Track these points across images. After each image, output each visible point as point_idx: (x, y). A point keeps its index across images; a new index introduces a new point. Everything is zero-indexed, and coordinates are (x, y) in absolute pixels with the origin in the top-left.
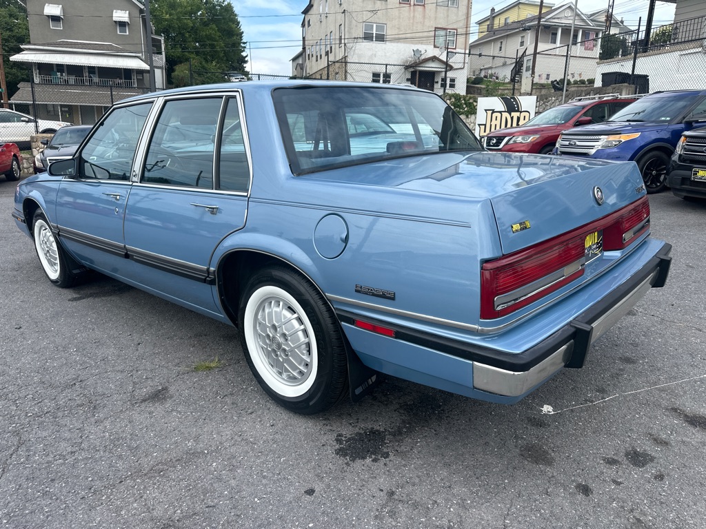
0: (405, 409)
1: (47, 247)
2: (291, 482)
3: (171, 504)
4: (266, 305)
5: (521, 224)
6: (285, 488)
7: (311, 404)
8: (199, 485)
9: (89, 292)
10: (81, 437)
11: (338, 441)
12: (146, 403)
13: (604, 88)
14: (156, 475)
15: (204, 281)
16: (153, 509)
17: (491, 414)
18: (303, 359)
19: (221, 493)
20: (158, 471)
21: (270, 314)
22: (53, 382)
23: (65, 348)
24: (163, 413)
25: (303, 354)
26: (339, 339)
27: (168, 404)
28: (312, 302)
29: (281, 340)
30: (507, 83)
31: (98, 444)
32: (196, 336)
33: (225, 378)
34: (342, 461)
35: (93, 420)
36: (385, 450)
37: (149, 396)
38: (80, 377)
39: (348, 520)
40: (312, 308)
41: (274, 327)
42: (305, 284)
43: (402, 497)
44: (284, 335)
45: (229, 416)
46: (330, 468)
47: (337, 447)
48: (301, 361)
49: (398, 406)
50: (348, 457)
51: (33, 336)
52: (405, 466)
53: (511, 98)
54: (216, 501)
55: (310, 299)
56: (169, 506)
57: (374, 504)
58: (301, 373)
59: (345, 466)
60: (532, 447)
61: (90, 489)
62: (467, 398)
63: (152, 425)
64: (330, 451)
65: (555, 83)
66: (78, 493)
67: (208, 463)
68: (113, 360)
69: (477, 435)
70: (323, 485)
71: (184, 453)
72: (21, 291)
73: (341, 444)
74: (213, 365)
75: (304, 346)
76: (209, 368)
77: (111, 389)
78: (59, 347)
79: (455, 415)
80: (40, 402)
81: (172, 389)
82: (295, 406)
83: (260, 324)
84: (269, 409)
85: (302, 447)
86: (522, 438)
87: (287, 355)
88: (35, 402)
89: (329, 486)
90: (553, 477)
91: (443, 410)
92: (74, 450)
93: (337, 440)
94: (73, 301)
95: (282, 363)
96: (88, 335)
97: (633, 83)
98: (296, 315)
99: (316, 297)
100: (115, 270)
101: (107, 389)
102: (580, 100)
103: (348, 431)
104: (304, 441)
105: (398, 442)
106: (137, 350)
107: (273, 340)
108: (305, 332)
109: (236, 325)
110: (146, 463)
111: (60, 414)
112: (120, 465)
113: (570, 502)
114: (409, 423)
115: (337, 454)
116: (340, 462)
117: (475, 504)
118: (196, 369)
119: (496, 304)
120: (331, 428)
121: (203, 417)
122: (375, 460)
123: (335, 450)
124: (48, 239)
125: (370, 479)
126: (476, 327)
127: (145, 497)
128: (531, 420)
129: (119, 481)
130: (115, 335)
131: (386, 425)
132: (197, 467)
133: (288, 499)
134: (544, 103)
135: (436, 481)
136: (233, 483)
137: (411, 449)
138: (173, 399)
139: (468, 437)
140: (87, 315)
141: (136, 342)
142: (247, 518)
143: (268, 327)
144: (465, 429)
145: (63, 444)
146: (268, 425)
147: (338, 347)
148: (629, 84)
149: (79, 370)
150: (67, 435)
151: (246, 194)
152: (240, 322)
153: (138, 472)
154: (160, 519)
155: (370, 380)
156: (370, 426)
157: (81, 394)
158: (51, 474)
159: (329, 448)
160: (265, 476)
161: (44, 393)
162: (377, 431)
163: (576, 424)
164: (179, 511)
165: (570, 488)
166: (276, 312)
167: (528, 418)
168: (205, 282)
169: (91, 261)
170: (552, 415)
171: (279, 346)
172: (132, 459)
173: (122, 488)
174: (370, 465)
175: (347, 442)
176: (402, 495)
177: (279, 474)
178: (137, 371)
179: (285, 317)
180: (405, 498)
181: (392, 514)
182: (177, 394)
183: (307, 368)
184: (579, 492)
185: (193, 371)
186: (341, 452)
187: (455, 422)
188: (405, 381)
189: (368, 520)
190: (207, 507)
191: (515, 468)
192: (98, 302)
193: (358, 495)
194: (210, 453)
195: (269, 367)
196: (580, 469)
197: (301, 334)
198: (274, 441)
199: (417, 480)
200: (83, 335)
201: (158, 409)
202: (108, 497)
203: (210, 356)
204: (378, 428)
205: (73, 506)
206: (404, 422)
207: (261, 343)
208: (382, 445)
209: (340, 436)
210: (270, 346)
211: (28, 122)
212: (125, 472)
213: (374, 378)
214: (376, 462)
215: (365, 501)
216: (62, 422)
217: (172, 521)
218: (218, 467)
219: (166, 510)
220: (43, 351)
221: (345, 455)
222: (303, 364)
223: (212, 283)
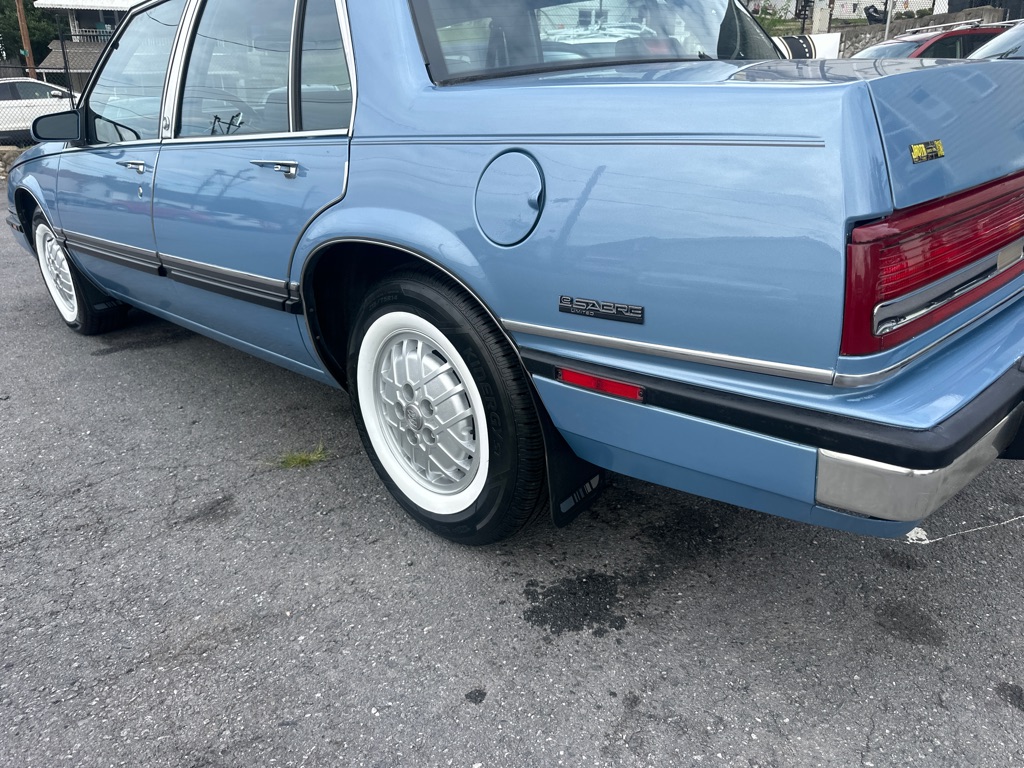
0: (650, 536)
1: (56, 269)
2: (441, 675)
3: (215, 717)
4: (394, 348)
5: (926, 144)
6: (429, 686)
7: (479, 527)
8: (270, 680)
9: (125, 340)
10: (73, 584)
11: (530, 594)
12: (194, 522)
13: (953, 15)
14: (194, 658)
15: (283, 307)
16: (180, 728)
17: (811, 543)
18: (461, 448)
19: (309, 697)
20: (199, 651)
21: (401, 365)
22: (43, 486)
23: (72, 431)
24: (220, 541)
25: (462, 438)
26: (528, 409)
27: (231, 526)
28: (476, 339)
29: (421, 412)
30: (789, 21)
31: (100, 597)
32: (289, 409)
33: (334, 481)
34: (536, 634)
35: (98, 553)
36: (617, 613)
37: (200, 511)
38: (89, 478)
39: (550, 756)
40: (476, 350)
41: (409, 389)
42: (463, 305)
43: (655, 708)
44: (427, 403)
45: (335, 547)
46: (514, 648)
47: (528, 605)
48: (458, 450)
49: (637, 530)
50: (547, 627)
51: (25, 411)
52: (656, 644)
53: (800, 38)
54: (298, 712)
55: (472, 333)
56: (211, 722)
57: (600, 723)
58: (460, 471)
59: (542, 642)
60: (898, 608)
61: (73, 684)
62: (764, 516)
63: (200, 564)
64: (513, 615)
65: (872, 10)
66: (50, 693)
67: (290, 635)
68: (148, 449)
69: (789, 585)
70: (502, 683)
71: (248, 617)
72: (21, 341)
73: (535, 599)
74: (313, 457)
75: (463, 423)
76: (307, 463)
77: (137, 498)
78: (64, 429)
79: (744, 546)
80: (15, 522)
81: (240, 499)
82: (453, 530)
83: (384, 384)
84: (406, 534)
85: (463, 605)
86: (876, 590)
87: (433, 440)
88: (8, 522)
89: (512, 684)
90: (947, 668)
91: (721, 537)
92: (58, 608)
93: (527, 592)
94: (98, 355)
95: (426, 454)
96: (114, 408)
97: (1000, 6)
98: (447, 366)
99: (484, 329)
100: (165, 305)
101: (131, 498)
102: (914, 33)
103: (547, 576)
104: (467, 593)
105: (642, 597)
106: (190, 432)
107: (406, 412)
108: (465, 396)
109: (345, 386)
110: (179, 634)
111: (45, 543)
112: (132, 637)
113: (991, 723)
114: (660, 562)
115: (528, 619)
116: (534, 636)
117: (799, 724)
118: (285, 464)
119: (876, 321)
120: (516, 569)
121: (290, 549)
122: (599, 633)
123: (525, 612)
124: (56, 256)
125: (590, 671)
126: (829, 373)
127: (168, 702)
128: (888, 555)
129: (127, 668)
130: (157, 409)
131: (616, 564)
132: (269, 643)
133: (434, 709)
134: (852, 45)
135: (719, 677)
136: (333, 675)
137: (667, 612)
138: (239, 516)
139: (772, 589)
140: (117, 376)
141: (189, 420)
142: (355, 747)
143: (398, 389)
144: (765, 573)
145: (40, 598)
146: (403, 563)
147: (525, 424)
148: (994, 6)
149: (90, 466)
150: (50, 581)
151: (344, 132)
152: (350, 381)
153: (162, 653)
154: (192, 749)
155: (587, 485)
156: (588, 567)
157: (86, 507)
158: (9, 654)
159: (513, 607)
160: (393, 662)
161: (26, 506)
162: (601, 575)
163: (976, 563)
164: (228, 732)
165: (986, 693)
166: (410, 361)
167: (881, 551)
168: (284, 310)
169: (125, 291)
170: (927, 545)
171: (419, 423)
172: (156, 627)
173: (131, 683)
174: (590, 643)
175: (545, 595)
176: (654, 704)
177: (420, 658)
178: (185, 467)
179: (428, 370)
180: (659, 712)
181: (638, 745)
182: (248, 507)
183: (470, 463)
184: (1006, 701)
185: (278, 468)
186: (535, 616)
187: (746, 559)
188: (648, 484)
189: (588, 757)
190: (280, 725)
191: (870, 650)
192: (136, 357)
193: (569, 704)
194: (295, 616)
195: (403, 461)
196: (998, 652)
197: (456, 401)
198: (414, 594)
199: (681, 675)
200: (106, 409)
201: (212, 534)
202: (102, 701)
203: (311, 442)
204: (603, 570)
205: (36, 719)
206: (650, 559)
207: (388, 419)
208: (610, 603)
209: (533, 585)
210: (404, 423)
211: (61, 97)
212: (139, 652)
213: (595, 481)
214: (601, 635)
215: (582, 717)
216: (46, 557)
217: (212, 752)
218: (307, 644)
219: (204, 729)
220: (36, 435)
221: (542, 622)
222: (463, 455)
223: (296, 309)
